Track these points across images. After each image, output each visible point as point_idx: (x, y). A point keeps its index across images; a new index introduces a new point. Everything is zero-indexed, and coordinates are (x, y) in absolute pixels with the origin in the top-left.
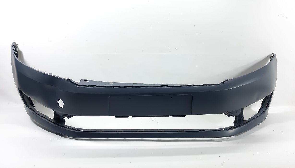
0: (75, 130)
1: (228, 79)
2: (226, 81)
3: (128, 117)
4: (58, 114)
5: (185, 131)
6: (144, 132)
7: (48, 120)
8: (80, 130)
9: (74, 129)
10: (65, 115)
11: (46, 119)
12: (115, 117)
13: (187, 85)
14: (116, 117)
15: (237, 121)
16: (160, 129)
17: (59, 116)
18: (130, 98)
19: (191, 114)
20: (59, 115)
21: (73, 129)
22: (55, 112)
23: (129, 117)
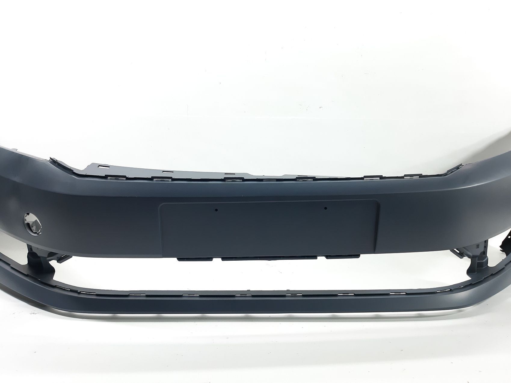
0: (76, 292)
1: (461, 165)
2: (458, 168)
3: (210, 259)
4: (37, 253)
5: (355, 295)
6: (253, 296)
7: (12, 268)
8: (89, 292)
9: (74, 290)
10: (52, 255)
11: (9, 265)
12: (176, 259)
13: (365, 177)
14: (180, 259)
15: (476, 268)
16: (291, 289)
17: (39, 257)
18: (216, 210)
19: (374, 250)
20: (39, 255)
21: (72, 291)
22: (30, 248)
23: (214, 259)
